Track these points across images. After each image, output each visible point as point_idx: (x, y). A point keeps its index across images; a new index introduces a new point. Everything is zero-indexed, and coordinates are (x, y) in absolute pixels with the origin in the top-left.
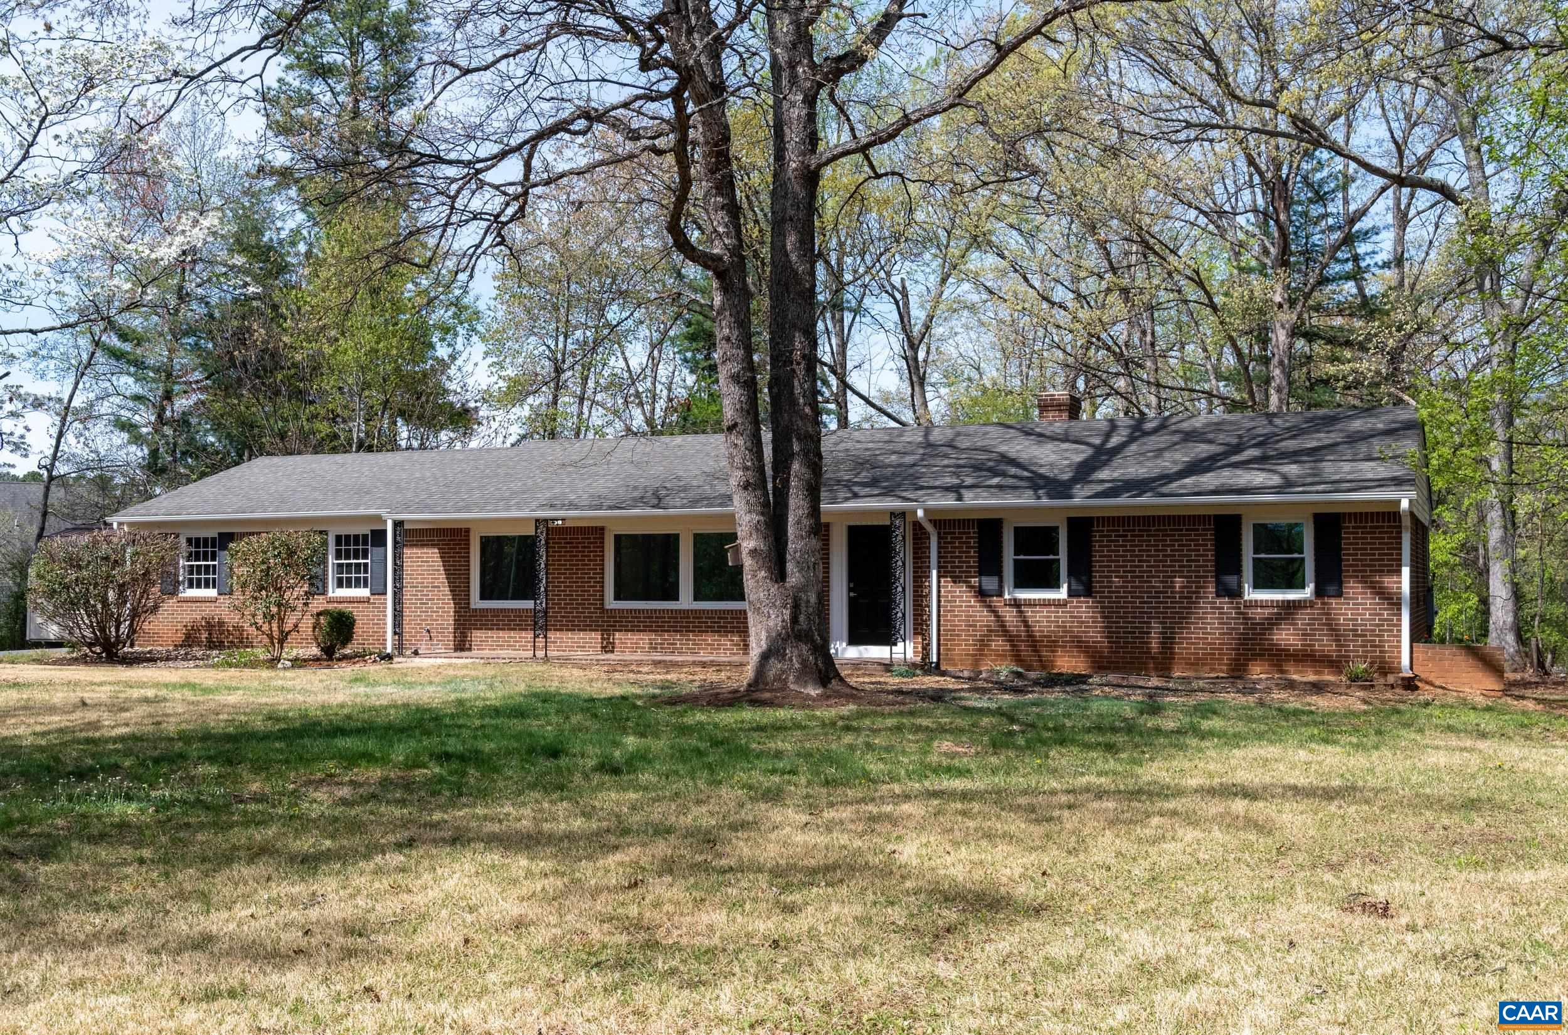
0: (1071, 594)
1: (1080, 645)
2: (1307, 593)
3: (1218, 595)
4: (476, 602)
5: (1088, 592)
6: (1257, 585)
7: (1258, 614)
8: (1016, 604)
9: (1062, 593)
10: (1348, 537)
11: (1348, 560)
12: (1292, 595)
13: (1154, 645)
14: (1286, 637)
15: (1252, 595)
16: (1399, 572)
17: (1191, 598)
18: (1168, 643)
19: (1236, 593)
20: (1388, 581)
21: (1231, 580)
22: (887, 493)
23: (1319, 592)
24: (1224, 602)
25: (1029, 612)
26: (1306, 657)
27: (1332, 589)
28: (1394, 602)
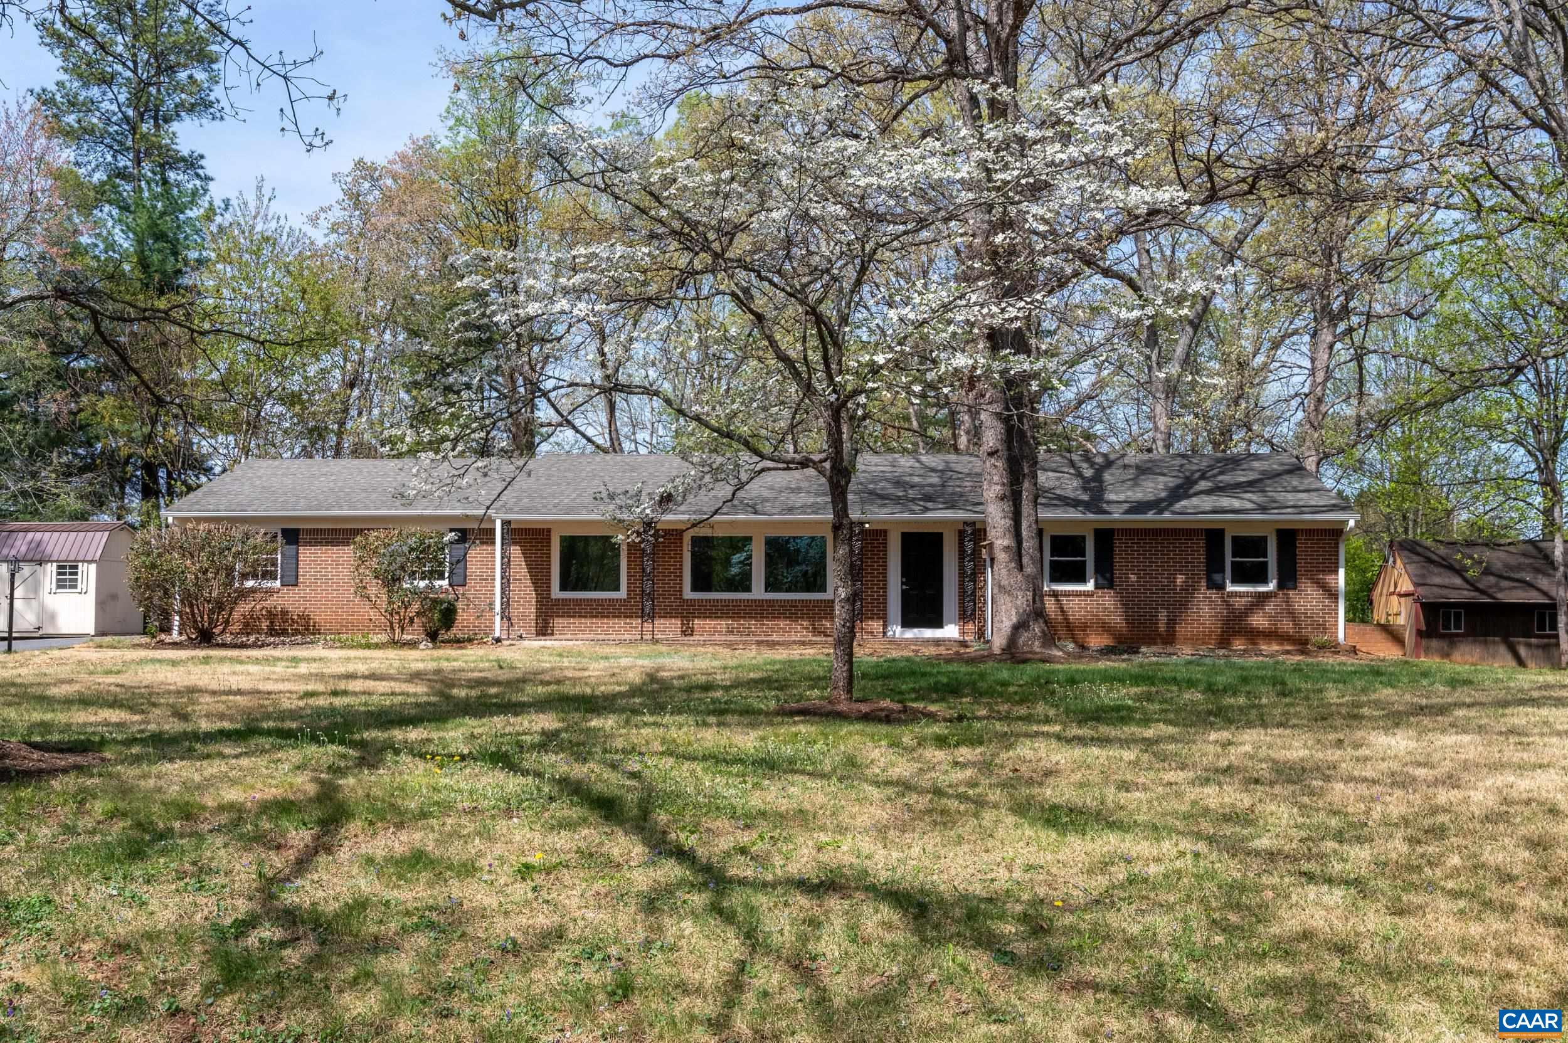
0: (1097, 587)
1: (1105, 628)
2: (1271, 586)
3: (1208, 588)
4: (556, 593)
5: (1111, 586)
6: (1235, 581)
7: (1240, 603)
8: (1055, 594)
9: (1090, 586)
10: (1301, 546)
11: (1301, 563)
12: (1262, 589)
13: (1162, 626)
14: (1259, 620)
15: (1230, 588)
16: (1336, 572)
17: (1189, 590)
18: (1172, 624)
19: (1222, 587)
20: (1329, 579)
21: (1217, 577)
22: (952, 506)
23: (1281, 586)
24: (1213, 594)
25: (1064, 600)
26: (1272, 635)
27: (1290, 584)
28: (1333, 595)
